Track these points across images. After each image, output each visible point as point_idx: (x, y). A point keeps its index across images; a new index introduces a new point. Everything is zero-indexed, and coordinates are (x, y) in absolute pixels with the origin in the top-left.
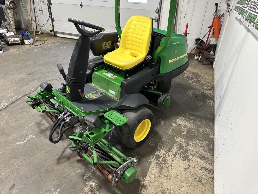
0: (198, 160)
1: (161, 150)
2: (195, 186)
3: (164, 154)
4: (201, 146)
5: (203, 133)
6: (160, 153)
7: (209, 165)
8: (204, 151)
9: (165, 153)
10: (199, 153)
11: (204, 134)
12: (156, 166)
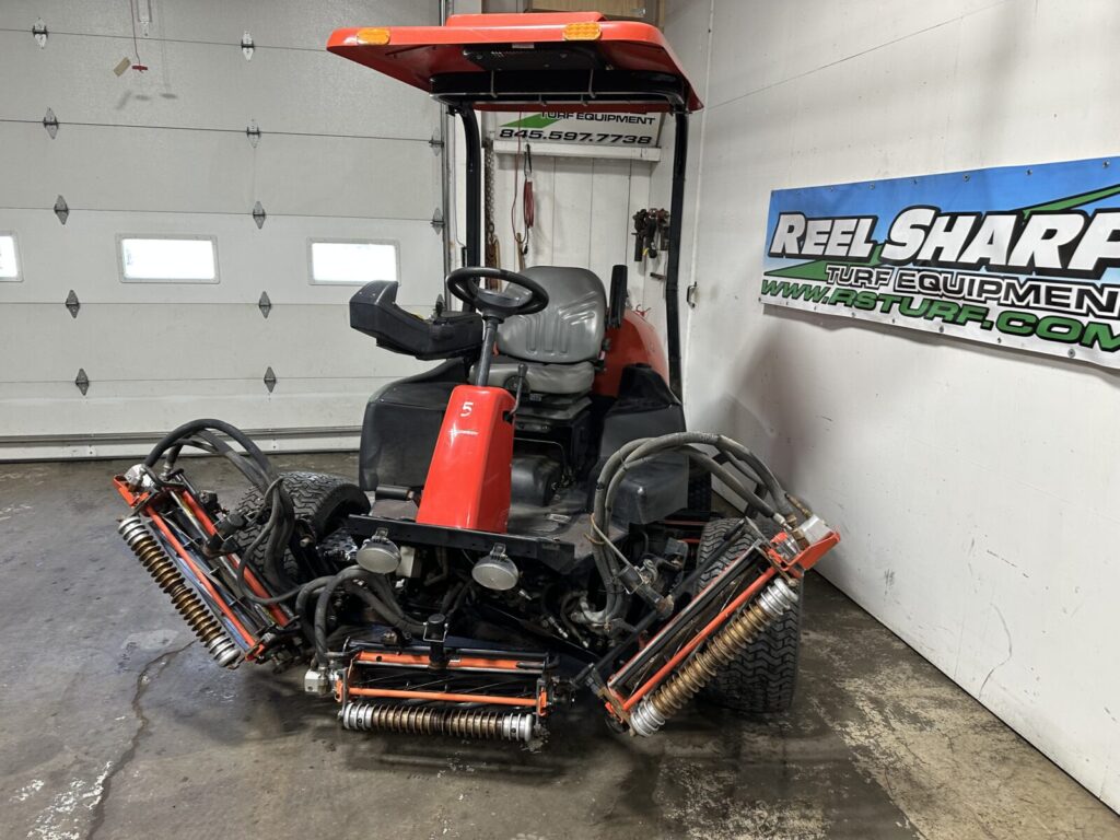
0: (944, 713)
1: (848, 730)
2: (1013, 775)
3: (867, 737)
4: (908, 678)
5: (870, 644)
6: (852, 738)
7: (976, 715)
8: (927, 687)
9: (866, 733)
10: (926, 697)
11: (877, 646)
12: (889, 777)
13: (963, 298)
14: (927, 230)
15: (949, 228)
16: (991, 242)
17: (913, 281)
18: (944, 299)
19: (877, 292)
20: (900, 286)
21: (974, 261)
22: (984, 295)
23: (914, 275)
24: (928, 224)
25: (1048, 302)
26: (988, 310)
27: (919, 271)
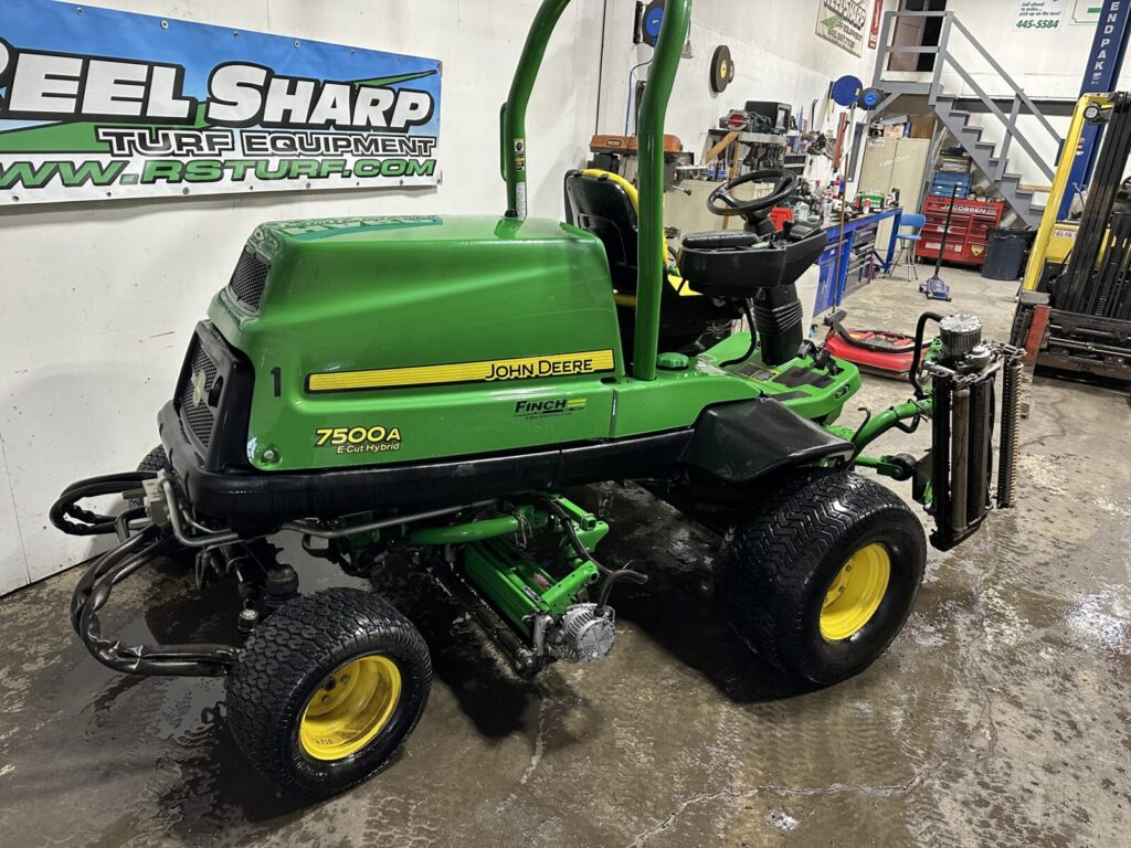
13: (322, 154)
14: (264, 90)
15: (292, 91)
16: (334, 106)
17: (265, 144)
18: (302, 157)
19: (222, 159)
20: (250, 149)
21: (323, 122)
22: (340, 149)
23: (265, 138)
24: (262, 84)
25: (384, 150)
26: (345, 161)
27: (270, 133)
